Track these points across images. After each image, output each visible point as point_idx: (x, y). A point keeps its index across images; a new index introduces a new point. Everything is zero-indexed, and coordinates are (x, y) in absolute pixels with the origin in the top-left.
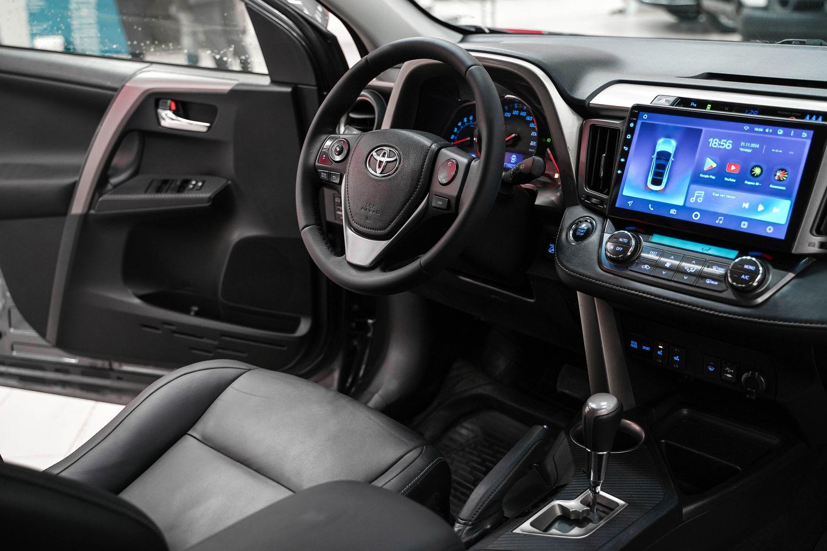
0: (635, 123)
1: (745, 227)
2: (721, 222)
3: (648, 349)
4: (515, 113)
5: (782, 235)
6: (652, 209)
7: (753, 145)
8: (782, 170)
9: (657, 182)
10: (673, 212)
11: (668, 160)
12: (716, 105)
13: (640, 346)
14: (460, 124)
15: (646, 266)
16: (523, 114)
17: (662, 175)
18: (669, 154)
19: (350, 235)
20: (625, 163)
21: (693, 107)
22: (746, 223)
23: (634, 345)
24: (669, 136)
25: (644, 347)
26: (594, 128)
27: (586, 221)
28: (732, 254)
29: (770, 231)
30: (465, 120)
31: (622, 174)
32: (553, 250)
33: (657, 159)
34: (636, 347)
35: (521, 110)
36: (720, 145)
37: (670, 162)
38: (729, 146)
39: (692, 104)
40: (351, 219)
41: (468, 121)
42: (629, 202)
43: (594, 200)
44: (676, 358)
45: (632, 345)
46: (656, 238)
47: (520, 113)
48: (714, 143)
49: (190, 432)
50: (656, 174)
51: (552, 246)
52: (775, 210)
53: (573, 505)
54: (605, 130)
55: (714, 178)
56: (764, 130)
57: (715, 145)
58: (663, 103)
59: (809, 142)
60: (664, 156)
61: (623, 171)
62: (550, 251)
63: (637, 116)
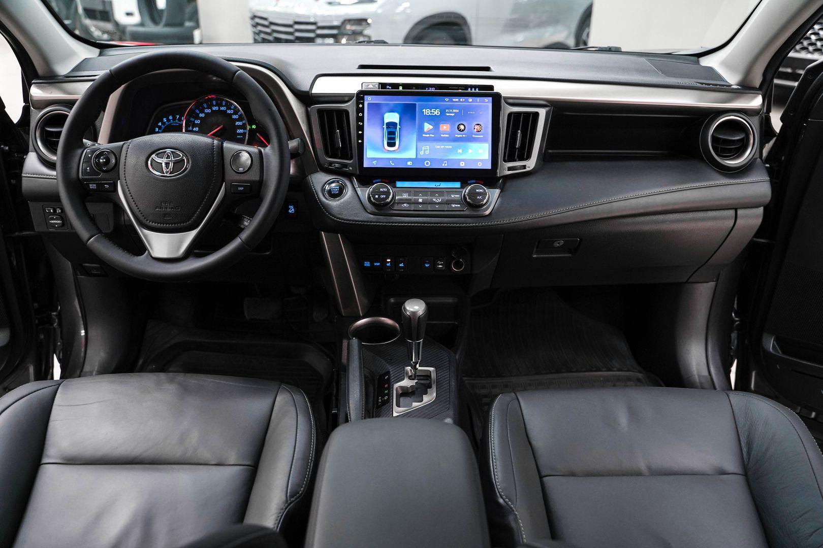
0: (363, 104)
1: (463, 165)
2: (446, 165)
3: (378, 264)
4: (215, 108)
5: (489, 166)
6: (393, 164)
7: (454, 111)
8: (478, 125)
9: (391, 144)
10: (409, 163)
11: (396, 128)
12: (405, 86)
13: (372, 264)
14: (160, 124)
15: (405, 205)
16: (222, 109)
17: (394, 139)
18: (396, 124)
19: (147, 235)
20: (363, 134)
21: (388, 89)
22: (464, 163)
23: (367, 264)
24: (392, 111)
25: (375, 264)
26: (320, 112)
27: (338, 182)
28: (457, 185)
29: (480, 166)
30: (165, 120)
31: (363, 143)
32: (293, 210)
33: (387, 128)
34: (369, 265)
35: (220, 105)
36: (431, 113)
37: (398, 128)
38: (438, 113)
39: (388, 87)
41: (168, 120)
42: (374, 162)
43: (337, 165)
44: (401, 265)
45: (365, 265)
46: (399, 184)
47: (219, 108)
48: (427, 112)
50: (389, 139)
51: (291, 207)
53: (406, 383)
54: (330, 112)
55: (433, 136)
56: (459, 100)
57: (428, 113)
58: (371, 87)
59: (490, 105)
60: (391, 125)
61: (363, 140)
62: (290, 211)
63: (363, 99)
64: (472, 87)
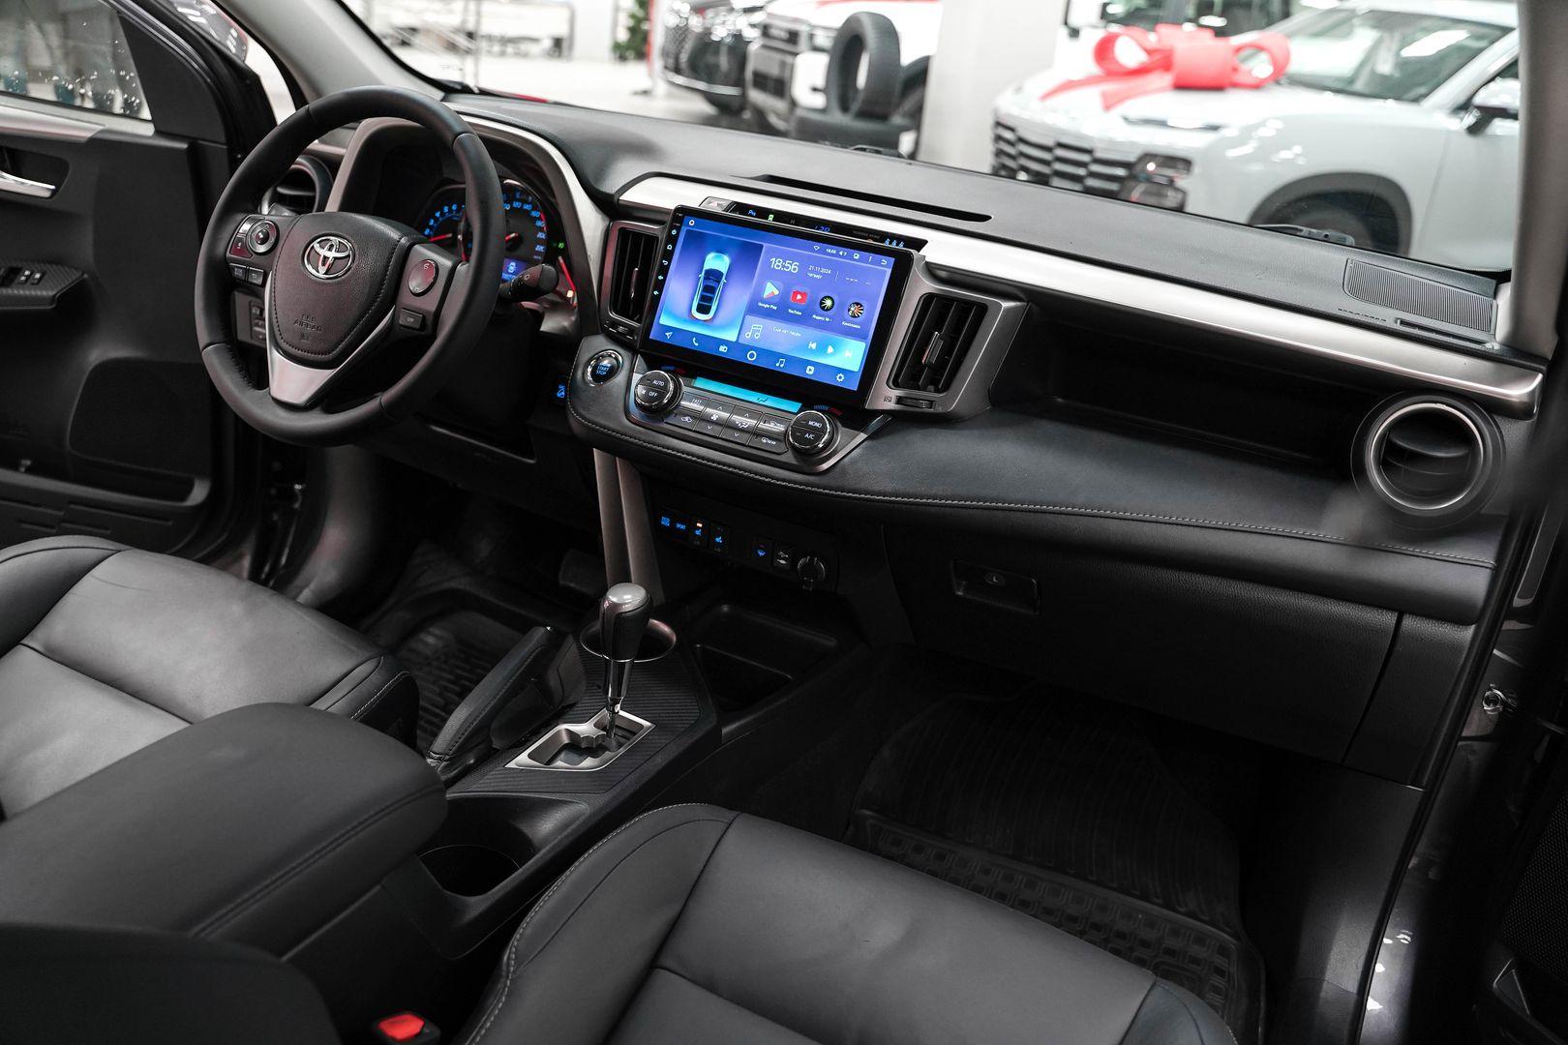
0: (679, 230)
1: (811, 373)
2: (782, 366)
3: (683, 527)
4: (517, 205)
5: (854, 387)
6: (697, 344)
7: (823, 271)
8: (857, 304)
9: (703, 309)
10: (723, 349)
11: (719, 282)
12: (781, 216)
13: (673, 524)
14: (438, 214)
15: (687, 418)
16: (527, 207)
17: (710, 300)
18: (721, 274)
19: (276, 359)
20: (663, 282)
21: (751, 215)
22: (813, 368)
23: (666, 522)
24: (721, 251)
25: (678, 526)
26: (624, 233)
27: (610, 356)
28: (794, 406)
29: (840, 379)
30: (446, 209)
31: (659, 296)
32: (564, 393)
33: (705, 279)
34: (668, 525)
35: (524, 202)
36: (783, 266)
37: (722, 283)
38: (795, 269)
39: (751, 212)
40: (278, 337)
41: (450, 210)
42: (667, 334)
43: (621, 329)
44: (719, 540)
45: (663, 523)
46: (701, 383)
47: (523, 206)
48: (776, 263)
49: (25, 641)
50: (703, 298)
51: (562, 387)
52: (848, 354)
53: (585, 729)
54: (638, 236)
55: (775, 308)
56: (838, 252)
57: (778, 266)
58: (714, 207)
59: (889, 271)
60: (714, 275)
61: (661, 292)
62: (559, 395)
63: (681, 221)
64: (893, 237)
